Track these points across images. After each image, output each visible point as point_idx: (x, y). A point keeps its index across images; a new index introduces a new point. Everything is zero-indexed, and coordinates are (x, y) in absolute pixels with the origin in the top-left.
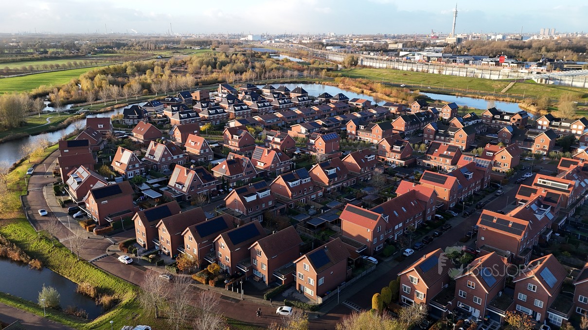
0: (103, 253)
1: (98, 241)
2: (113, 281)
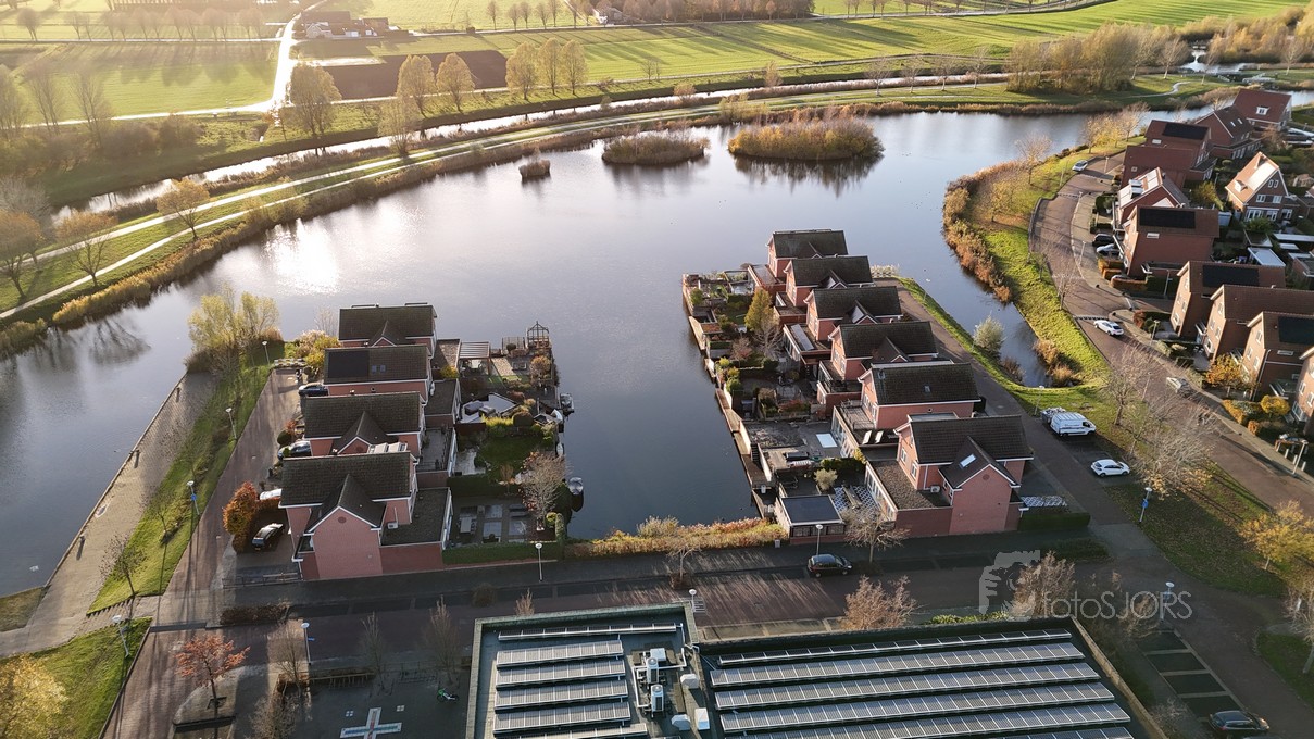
0: (1104, 314)
1: (1109, 296)
2: (1090, 354)
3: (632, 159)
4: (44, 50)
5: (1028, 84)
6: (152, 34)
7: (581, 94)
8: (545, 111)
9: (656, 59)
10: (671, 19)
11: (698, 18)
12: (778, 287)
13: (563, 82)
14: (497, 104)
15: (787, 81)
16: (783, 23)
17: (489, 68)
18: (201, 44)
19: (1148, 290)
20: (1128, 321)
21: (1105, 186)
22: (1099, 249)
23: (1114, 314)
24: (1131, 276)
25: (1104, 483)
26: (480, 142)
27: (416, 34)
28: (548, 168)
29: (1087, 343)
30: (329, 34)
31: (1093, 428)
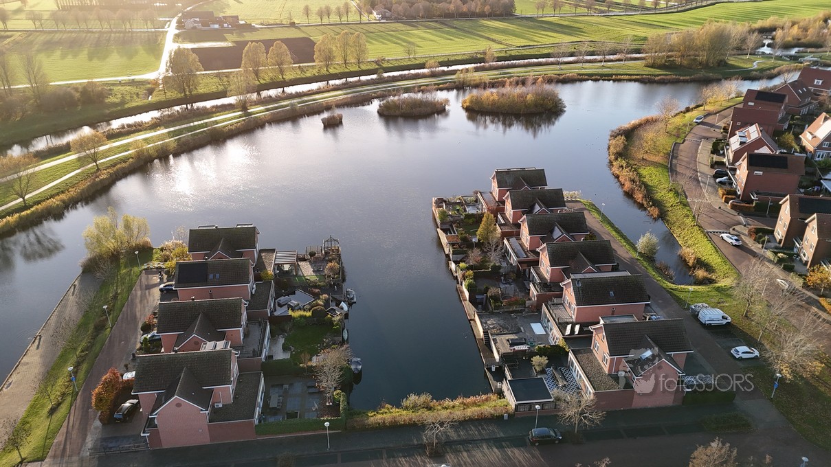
0: (726, 229)
1: (728, 215)
2: (720, 260)
3: (397, 113)
4: (11, 36)
5: (658, 62)
6: (83, 26)
7: (364, 67)
8: (340, 79)
9: (413, 44)
10: (423, 17)
11: (440, 16)
12: (499, 209)
13: (352, 60)
14: (308, 74)
15: (500, 59)
16: (495, 20)
17: (302, 49)
18: (115, 32)
19: (755, 211)
20: (744, 235)
21: (718, 134)
22: (718, 180)
23: (734, 229)
24: (743, 201)
25: (741, 364)
26: (296, 101)
27: (257, 26)
28: (341, 119)
29: (717, 251)
30: (199, 26)
31: (729, 320)
